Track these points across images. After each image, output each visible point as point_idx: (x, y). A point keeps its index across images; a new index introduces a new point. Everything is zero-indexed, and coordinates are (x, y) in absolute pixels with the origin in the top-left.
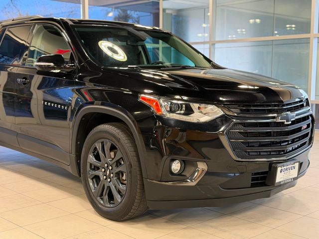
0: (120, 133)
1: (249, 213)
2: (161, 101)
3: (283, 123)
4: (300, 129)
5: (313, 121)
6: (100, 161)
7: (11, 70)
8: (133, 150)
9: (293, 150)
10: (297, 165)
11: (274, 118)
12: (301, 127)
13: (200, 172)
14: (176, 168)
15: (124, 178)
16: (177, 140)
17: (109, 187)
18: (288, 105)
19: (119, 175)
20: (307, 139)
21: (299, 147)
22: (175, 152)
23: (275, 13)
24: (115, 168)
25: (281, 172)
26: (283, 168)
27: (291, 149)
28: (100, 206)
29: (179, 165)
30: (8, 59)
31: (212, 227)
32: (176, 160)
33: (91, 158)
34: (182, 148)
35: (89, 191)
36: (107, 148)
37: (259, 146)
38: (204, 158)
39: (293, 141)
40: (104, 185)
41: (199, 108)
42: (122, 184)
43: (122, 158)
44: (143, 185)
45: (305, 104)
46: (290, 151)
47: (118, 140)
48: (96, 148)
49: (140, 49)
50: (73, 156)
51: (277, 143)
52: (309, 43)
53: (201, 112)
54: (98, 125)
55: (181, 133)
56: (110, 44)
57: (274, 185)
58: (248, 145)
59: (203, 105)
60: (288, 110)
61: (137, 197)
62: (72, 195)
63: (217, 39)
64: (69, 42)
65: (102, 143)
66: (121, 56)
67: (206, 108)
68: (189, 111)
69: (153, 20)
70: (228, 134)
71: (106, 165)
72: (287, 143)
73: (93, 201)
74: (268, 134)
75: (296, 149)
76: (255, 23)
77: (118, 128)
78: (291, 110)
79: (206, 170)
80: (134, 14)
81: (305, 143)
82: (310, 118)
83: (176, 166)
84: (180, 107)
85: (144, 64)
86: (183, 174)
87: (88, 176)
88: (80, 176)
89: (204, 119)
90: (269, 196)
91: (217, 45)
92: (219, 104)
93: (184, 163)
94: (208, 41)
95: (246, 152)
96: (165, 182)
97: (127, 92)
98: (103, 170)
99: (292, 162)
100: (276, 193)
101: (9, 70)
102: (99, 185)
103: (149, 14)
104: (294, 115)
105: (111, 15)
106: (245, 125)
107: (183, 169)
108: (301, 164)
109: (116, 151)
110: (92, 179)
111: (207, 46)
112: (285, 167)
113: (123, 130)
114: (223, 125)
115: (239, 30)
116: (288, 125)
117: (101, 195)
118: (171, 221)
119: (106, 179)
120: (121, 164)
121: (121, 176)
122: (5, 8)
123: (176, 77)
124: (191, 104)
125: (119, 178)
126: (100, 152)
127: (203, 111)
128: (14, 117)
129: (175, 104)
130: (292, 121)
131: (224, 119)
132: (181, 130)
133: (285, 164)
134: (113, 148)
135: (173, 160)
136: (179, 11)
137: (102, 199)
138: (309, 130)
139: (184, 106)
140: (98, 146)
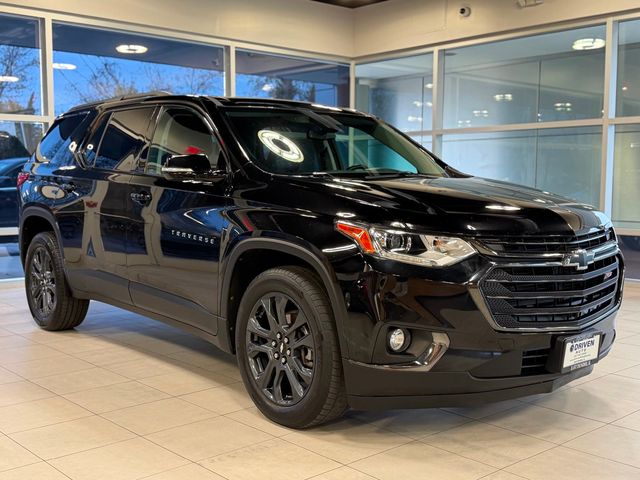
0: (303, 284)
1: (516, 419)
2: (372, 231)
3: (575, 267)
4: (600, 279)
5: (621, 265)
6: (269, 329)
7: (113, 178)
8: (324, 311)
9: (590, 313)
10: (597, 339)
11: (559, 259)
12: (603, 275)
13: (436, 349)
14: (397, 342)
15: (309, 357)
16: (394, 292)
17: (283, 373)
18: (581, 238)
19: (300, 352)
20: (612, 296)
21: (599, 309)
22: (395, 315)
23: (542, 83)
24: (293, 340)
25: (571, 350)
26: (575, 344)
27: (586, 311)
28: (268, 403)
29: (402, 337)
30: (107, 162)
31: (455, 441)
32: (397, 328)
33: (254, 323)
34: (405, 307)
35: (249, 378)
36: (281, 306)
37: (535, 306)
38: (443, 325)
39: (590, 299)
40: (275, 369)
41: (435, 243)
42: (306, 367)
43: (305, 324)
44: (341, 369)
45: (608, 237)
46: (585, 316)
47: (301, 295)
48: (261, 308)
49: (326, 144)
50: (224, 319)
51: (564, 301)
52: (601, 133)
53: (438, 250)
54: (266, 269)
55: (398, 284)
56: (276, 135)
57: (560, 372)
58: (517, 304)
59: (442, 238)
60: (583, 246)
61: (331, 390)
62: (218, 384)
63: (445, 128)
64: (214, 132)
65: (273, 300)
66: (294, 154)
67: (446, 242)
68: (418, 248)
69: (338, 97)
70: (484, 285)
71: (278, 336)
72: (580, 301)
73: (257, 394)
74: (549, 287)
75: (595, 311)
76: (504, 101)
77: (300, 274)
78: (587, 246)
79: (448, 345)
80: (303, 87)
81: (608, 302)
82: (617, 259)
83: (397, 339)
84: (402, 241)
85: (332, 169)
86: (409, 351)
87: (248, 353)
88: (234, 353)
89: (444, 261)
90: (549, 390)
91: (445, 138)
92: (466, 235)
93: (410, 334)
94: (430, 129)
95: (513, 316)
96: (378, 364)
97: (308, 215)
98: (274, 344)
99: (590, 334)
100: (561, 385)
101: (110, 178)
102: (267, 369)
103: (331, 86)
104: (591, 255)
105: (267, 88)
106: (511, 271)
107: (408, 343)
108: (603, 337)
109: (294, 312)
110: (255, 358)
111: (429, 138)
112: (578, 343)
113: (307, 279)
114: (474, 271)
115: (475, 112)
116: (582, 272)
117: (270, 385)
118: (386, 430)
119: (278, 358)
120: (303, 334)
121: (303, 354)
122: (96, 77)
123: (395, 192)
124: (422, 236)
125: (300, 358)
126: (269, 314)
127: (441, 247)
128: (124, 255)
129: (396, 236)
130: (589, 266)
131: (478, 261)
132: (399, 279)
133: (578, 337)
134: (290, 307)
135: (392, 329)
136: (381, 81)
137: (271, 391)
138: (615, 280)
139: (410, 239)
140: (266, 304)
